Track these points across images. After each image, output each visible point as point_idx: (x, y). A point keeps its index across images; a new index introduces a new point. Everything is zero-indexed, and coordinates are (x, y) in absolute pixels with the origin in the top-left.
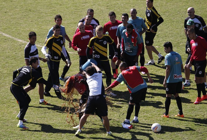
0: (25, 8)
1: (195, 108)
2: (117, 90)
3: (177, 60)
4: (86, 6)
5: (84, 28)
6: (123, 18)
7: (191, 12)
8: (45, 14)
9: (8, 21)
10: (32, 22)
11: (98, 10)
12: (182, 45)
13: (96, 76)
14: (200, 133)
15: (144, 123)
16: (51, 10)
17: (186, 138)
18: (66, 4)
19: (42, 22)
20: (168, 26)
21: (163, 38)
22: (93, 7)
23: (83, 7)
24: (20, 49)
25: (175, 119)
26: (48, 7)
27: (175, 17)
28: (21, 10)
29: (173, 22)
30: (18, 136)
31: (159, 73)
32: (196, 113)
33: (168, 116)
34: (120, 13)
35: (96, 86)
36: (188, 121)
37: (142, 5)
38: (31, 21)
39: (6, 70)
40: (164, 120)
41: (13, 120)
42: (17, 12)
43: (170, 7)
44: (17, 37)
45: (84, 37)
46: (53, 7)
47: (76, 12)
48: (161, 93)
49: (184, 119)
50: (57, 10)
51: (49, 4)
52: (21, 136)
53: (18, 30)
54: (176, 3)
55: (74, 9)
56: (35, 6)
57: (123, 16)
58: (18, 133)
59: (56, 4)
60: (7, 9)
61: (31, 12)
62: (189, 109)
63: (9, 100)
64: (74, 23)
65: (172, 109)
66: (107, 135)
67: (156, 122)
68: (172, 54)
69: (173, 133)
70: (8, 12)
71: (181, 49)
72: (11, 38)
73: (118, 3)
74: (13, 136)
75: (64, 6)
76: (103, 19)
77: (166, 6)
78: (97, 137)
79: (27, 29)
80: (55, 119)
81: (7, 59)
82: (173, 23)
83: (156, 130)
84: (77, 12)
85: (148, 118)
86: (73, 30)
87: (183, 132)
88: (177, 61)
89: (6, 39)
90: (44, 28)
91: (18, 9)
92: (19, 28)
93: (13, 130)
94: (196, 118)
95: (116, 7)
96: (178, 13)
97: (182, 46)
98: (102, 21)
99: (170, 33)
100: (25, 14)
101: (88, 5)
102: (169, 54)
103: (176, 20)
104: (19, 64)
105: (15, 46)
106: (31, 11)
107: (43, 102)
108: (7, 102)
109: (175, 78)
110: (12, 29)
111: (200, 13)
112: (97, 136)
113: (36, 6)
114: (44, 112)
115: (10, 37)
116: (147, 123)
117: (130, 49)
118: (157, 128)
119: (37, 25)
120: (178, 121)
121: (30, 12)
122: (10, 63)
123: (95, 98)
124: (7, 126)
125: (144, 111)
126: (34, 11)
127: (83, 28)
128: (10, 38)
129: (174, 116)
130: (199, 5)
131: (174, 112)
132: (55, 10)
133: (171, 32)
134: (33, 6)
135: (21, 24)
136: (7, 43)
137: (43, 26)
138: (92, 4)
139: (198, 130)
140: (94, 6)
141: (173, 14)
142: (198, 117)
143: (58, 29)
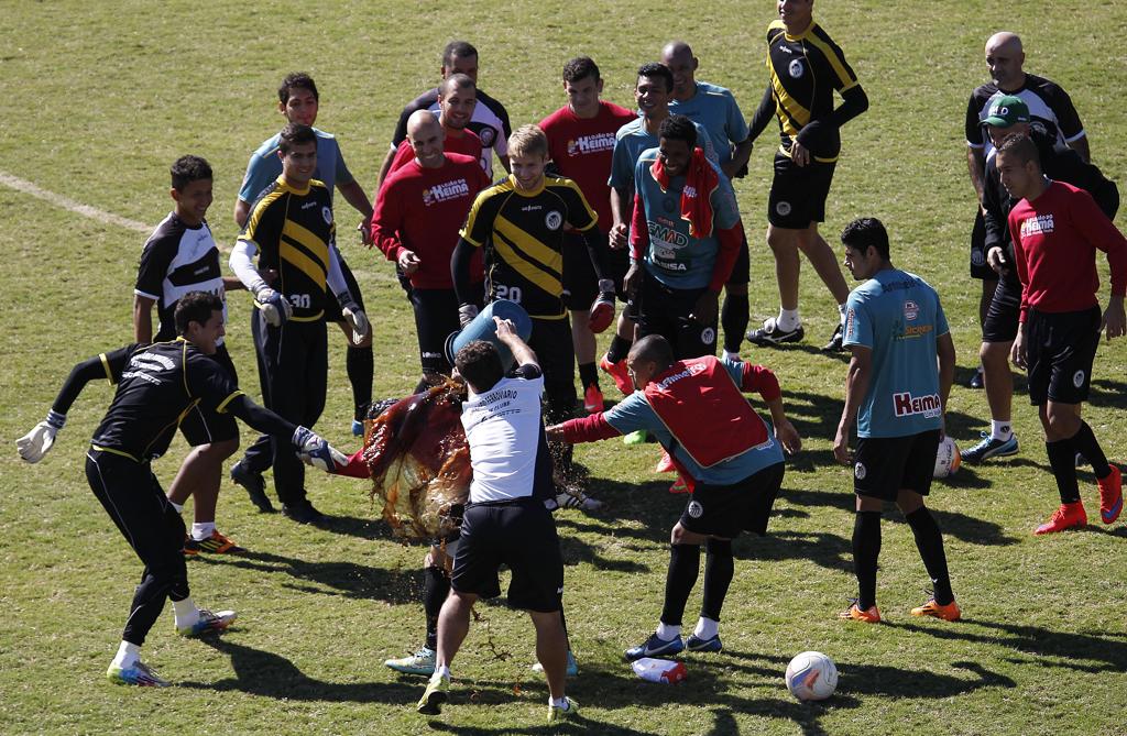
0: (112, 38)
1: (1020, 569)
2: (603, 477)
3: (910, 315)
4: (437, 25)
5: (439, 144)
6: (643, 89)
7: (1007, 61)
8: (218, 70)
9: (22, 106)
10: (149, 112)
11: (502, 50)
12: (950, 234)
13: (508, 394)
14: (1044, 705)
15: (749, 651)
16: (251, 48)
17: (970, 729)
18: (332, 13)
19: (204, 111)
20: (873, 132)
21: (845, 196)
22: (472, 29)
23: (422, 33)
24: (88, 258)
25: (913, 628)
26: (234, 31)
27: (914, 85)
28: (89, 44)
29: (901, 110)
30: (77, 721)
31: (825, 387)
32: (1021, 600)
33: (871, 611)
34: (617, 65)
35: (504, 448)
36: (983, 639)
37: (735, 18)
38: (145, 108)
39: (9, 367)
40: (854, 635)
41: (50, 634)
42: (71, 56)
43: (887, 29)
44: (67, 189)
45: (439, 192)
46: (263, 30)
47: (381, 60)
48: (838, 492)
49: (960, 628)
50: (281, 48)
51: (239, 14)
52: (89, 719)
53: (75, 155)
54: (915, 12)
55: (374, 41)
56: (166, 26)
57: (644, 81)
58: (77, 707)
59: (277, 13)
60: (15, 42)
61: (145, 59)
62: (987, 574)
63: (29, 527)
64: (377, 118)
65: (893, 577)
66: (549, 715)
67: (811, 648)
68: (883, 285)
69: (899, 703)
70: (23, 58)
71: (940, 255)
72: (36, 195)
73: (607, 12)
74: (49, 722)
75: (318, 27)
76: (528, 93)
77: (867, 26)
78: (496, 727)
79: (122, 147)
80: (273, 632)
81: (14, 310)
82: (899, 117)
83: (810, 686)
84: (388, 60)
85: (768, 625)
86: (368, 155)
87: (952, 699)
88: (914, 323)
89: (9, 204)
90: (215, 144)
91: (76, 43)
92: (80, 145)
93: (49, 691)
94: (1021, 624)
95: (596, 29)
96: (929, 62)
97: (949, 239)
98: (525, 104)
99: (883, 172)
100: (113, 70)
101: (450, 18)
102: (870, 285)
103: (915, 104)
104: (79, 334)
105: (58, 239)
106: (147, 50)
107: (207, 540)
108: (14, 539)
109: (900, 412)
110: (44, 151)
111: (1045, 62)
112: (496, 720)
113: (171, 24)
114: (216, 592)
115: (34, 190)
116: (762, 652)
117: (673, 257)
118: (814, 681)
119: (175, 127)
120: (925, 638)
121: (138, 59)
122: (31, 328)
123: (501, 512)
124: (19, 665)
125: (745, 589)
126: (157, 53)
127: (432, 140)
128: (29, 198)
129: (907, 611)
130: (1037, 22)
131: (903, 595)
132: (271, 49)
133: (889, 164)
134: (155, 23)
135: (89, 120)
136: (17, 223)
137: (208, 134)
138: (471, 15)
139: (1034, 687)
140: (480, 28)
141: (904, 71)
142: (1032, 620)
143: (305, 149)
